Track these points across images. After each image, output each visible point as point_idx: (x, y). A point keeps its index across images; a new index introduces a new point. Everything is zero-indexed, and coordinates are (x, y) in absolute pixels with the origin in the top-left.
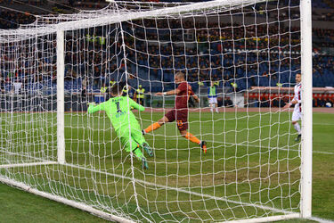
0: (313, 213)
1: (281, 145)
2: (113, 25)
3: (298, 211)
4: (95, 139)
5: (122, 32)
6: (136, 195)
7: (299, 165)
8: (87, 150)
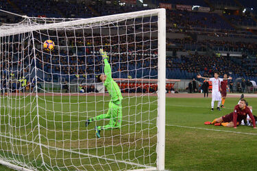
0: (165, 167)
1: (143, 119)
2: (27, 34)
3: (155, 166)
4: (13, 115)
5: (33, 39)
6: (42, 154)
7: (156, 133)
8: (7, 122)
